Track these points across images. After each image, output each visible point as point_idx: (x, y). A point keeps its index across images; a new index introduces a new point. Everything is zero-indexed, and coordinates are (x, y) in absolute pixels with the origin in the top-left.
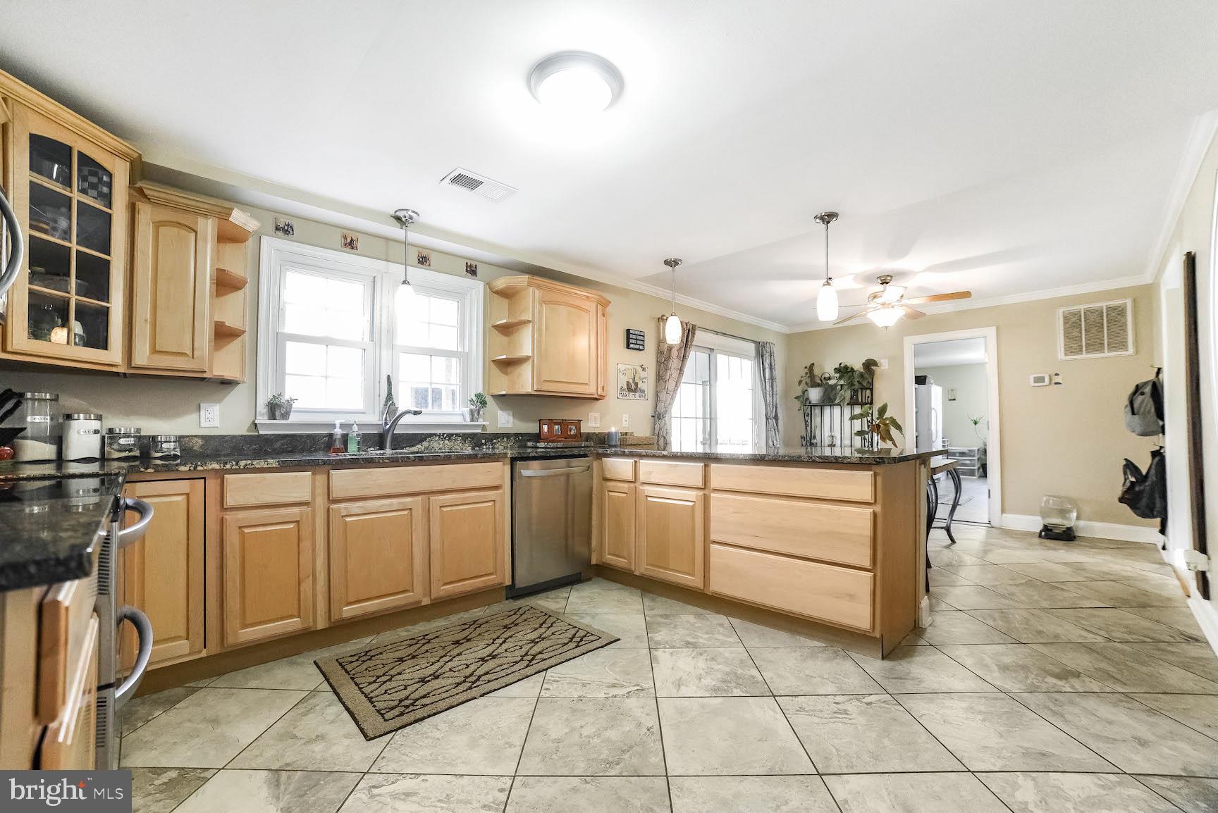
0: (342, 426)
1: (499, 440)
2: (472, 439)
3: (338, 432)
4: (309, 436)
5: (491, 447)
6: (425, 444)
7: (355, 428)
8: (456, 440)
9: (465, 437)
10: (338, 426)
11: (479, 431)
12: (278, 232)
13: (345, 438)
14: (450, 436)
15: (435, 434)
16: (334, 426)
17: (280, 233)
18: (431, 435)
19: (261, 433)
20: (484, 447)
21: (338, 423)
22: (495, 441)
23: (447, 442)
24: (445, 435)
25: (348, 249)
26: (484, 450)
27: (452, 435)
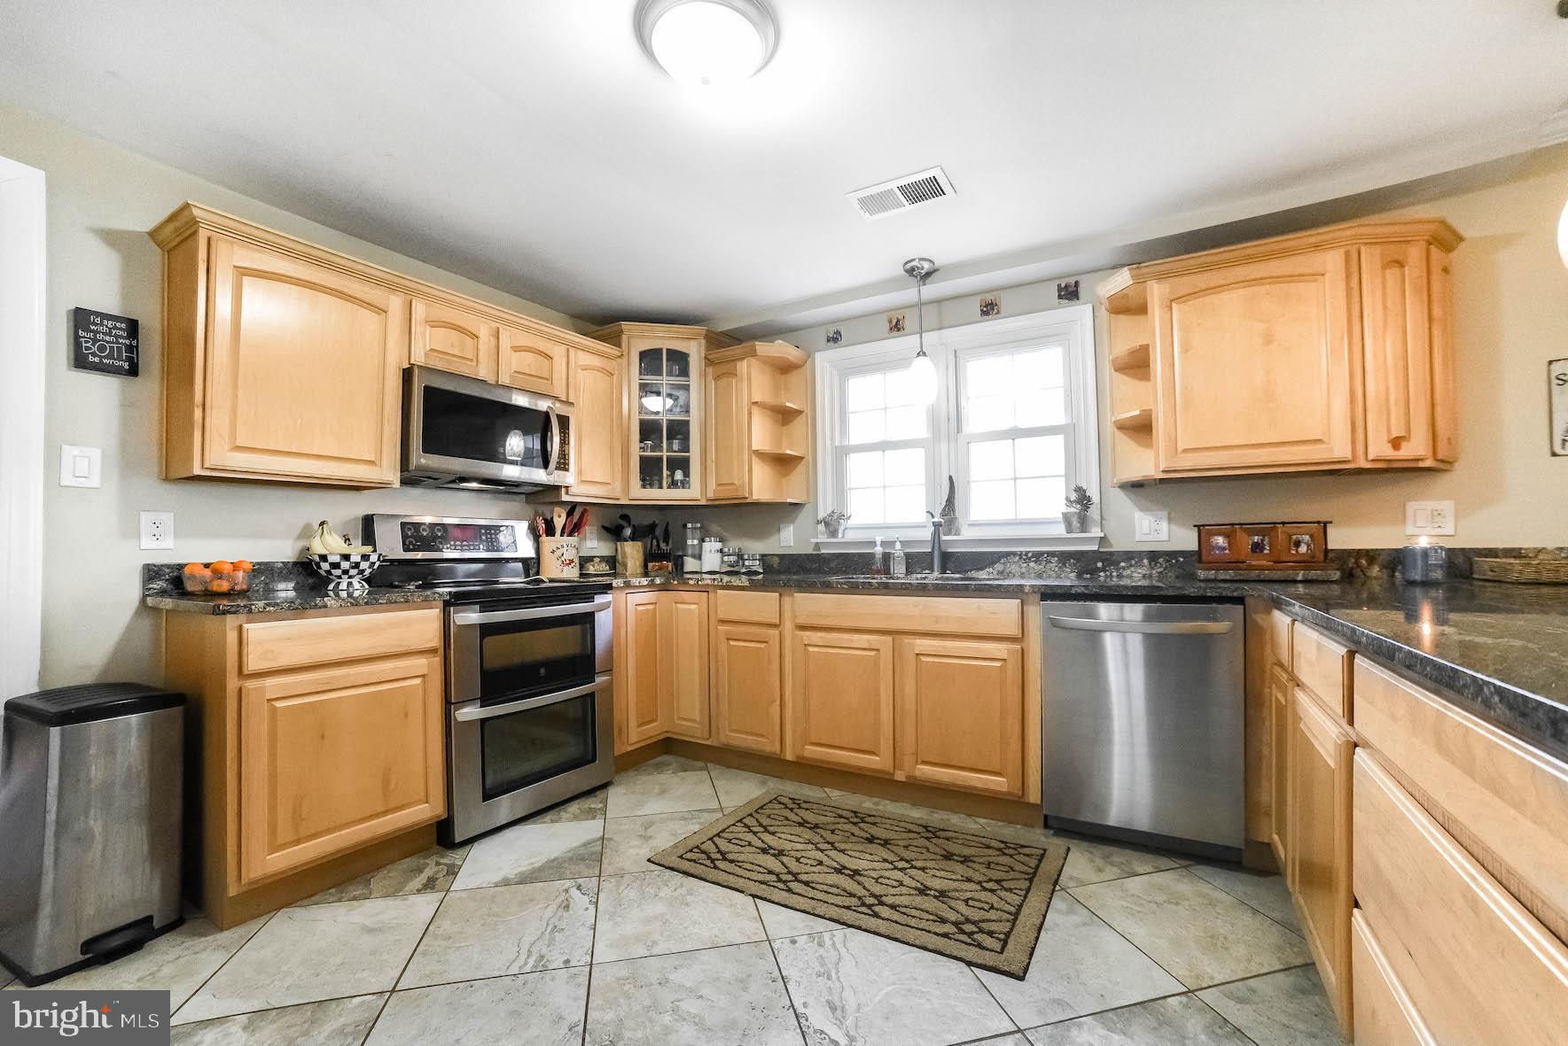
0: (883, 543)
1: (1133, 562)
2: (1078, 560)
3: (879, 550)
4: (860, 555)
5: (1115, 574)
6: (999, 567)
7: (898, 546)
8: (1048, 562)
9: (1064, 557)
10: (878, 543)
11: (1095, 548)
12: (829, 344)
13: (887, 557)
14: (1038, 556)
15: (1014, 554)
16: (874, 544)
17: (831, 344)
18: (1007, 554)
19: (823, 552)
20: (1102, 574)
21: (878, 539)
22: (1123, 564)
23: (1032, 564)
24: (1030, 555)
25: (895, 333)
26: (1102, 579)
27: (1042, 553)
